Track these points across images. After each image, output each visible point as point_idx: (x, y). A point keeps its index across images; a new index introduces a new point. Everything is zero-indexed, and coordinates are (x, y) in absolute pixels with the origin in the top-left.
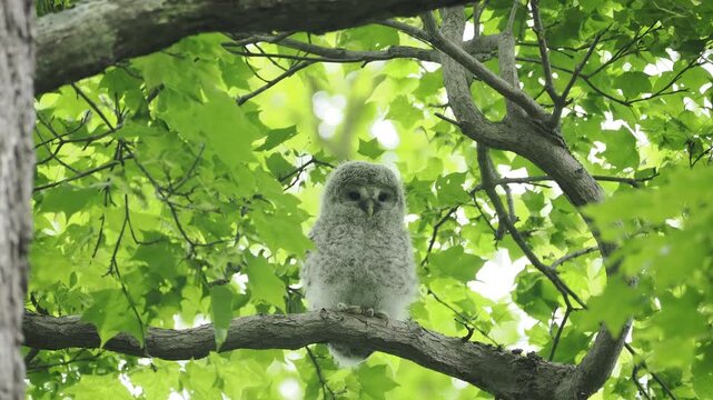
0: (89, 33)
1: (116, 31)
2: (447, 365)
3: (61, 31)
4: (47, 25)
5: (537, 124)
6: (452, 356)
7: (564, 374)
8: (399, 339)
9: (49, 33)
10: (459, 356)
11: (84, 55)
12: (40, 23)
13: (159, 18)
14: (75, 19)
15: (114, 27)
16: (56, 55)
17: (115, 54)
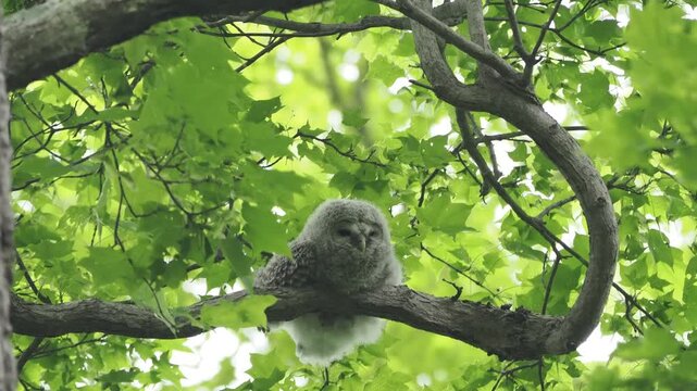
0: (61, 27)
1: (88, 22)
2: (437, 325)
3: (34, 26)
4: (19, 21)
5: (509, 83)
6: (444, 316)
7: (553, 326)
8: (389, 303)
9: (22, 28)
10: (449, 315)
11: (58, 47)
12: (12, 19)
13: (128, 7)
14: (47, 13)
15: (85, 20)
16: (30, 50)
17: (87, 44)
